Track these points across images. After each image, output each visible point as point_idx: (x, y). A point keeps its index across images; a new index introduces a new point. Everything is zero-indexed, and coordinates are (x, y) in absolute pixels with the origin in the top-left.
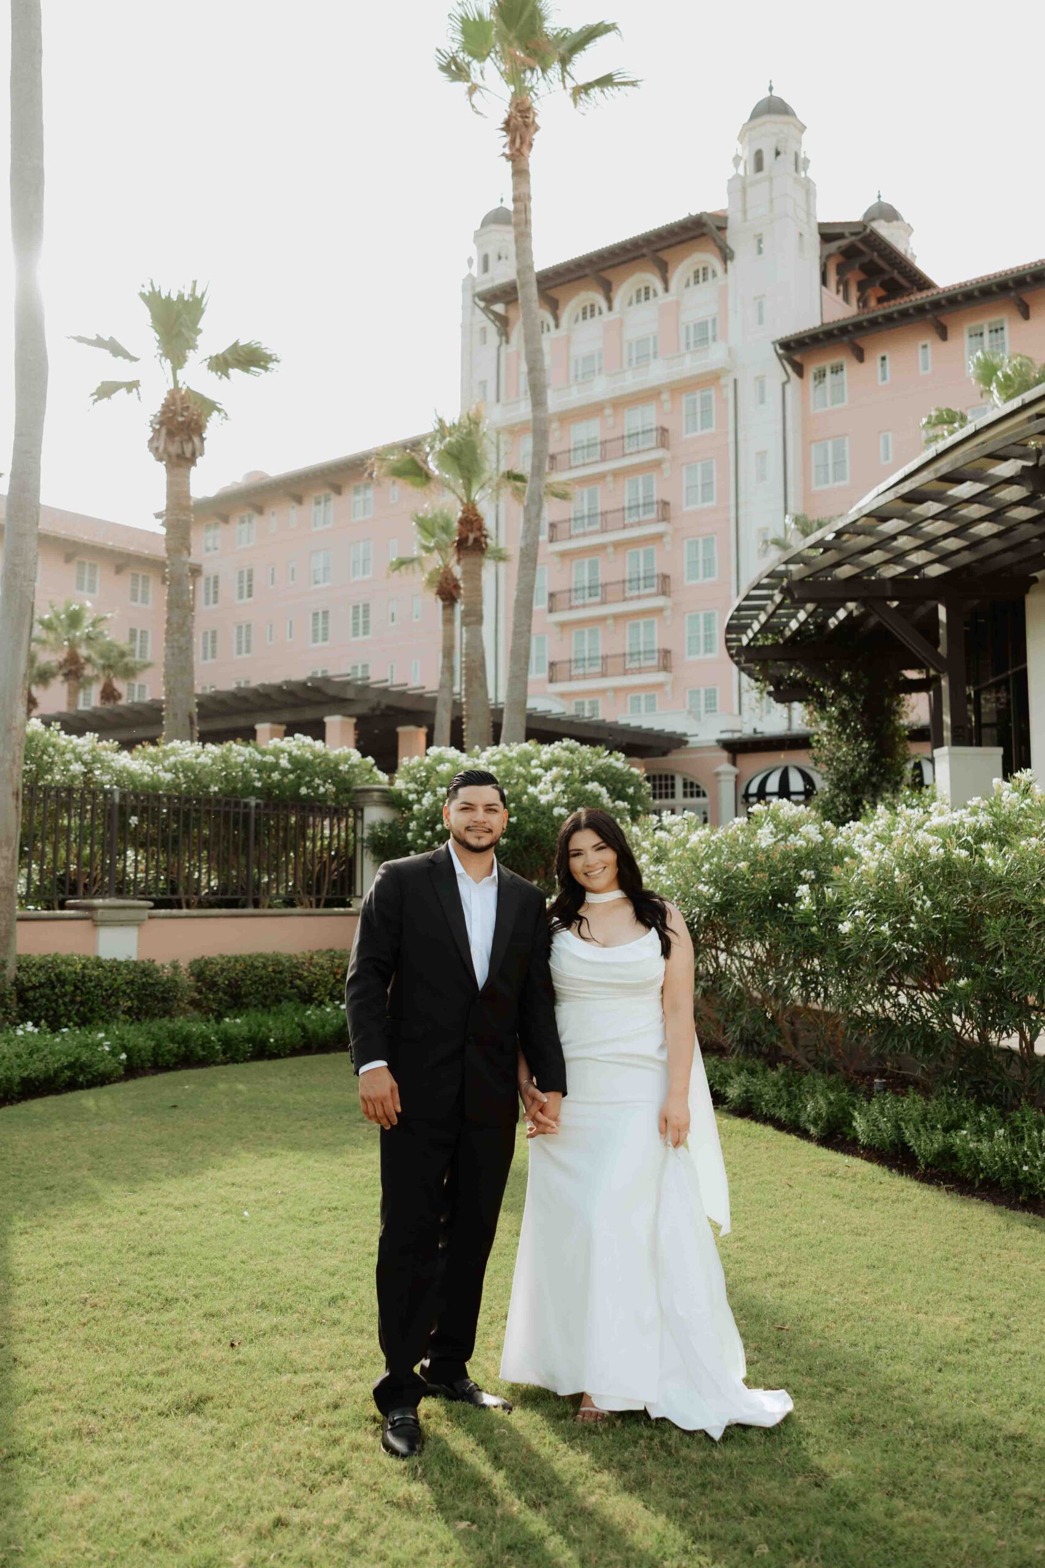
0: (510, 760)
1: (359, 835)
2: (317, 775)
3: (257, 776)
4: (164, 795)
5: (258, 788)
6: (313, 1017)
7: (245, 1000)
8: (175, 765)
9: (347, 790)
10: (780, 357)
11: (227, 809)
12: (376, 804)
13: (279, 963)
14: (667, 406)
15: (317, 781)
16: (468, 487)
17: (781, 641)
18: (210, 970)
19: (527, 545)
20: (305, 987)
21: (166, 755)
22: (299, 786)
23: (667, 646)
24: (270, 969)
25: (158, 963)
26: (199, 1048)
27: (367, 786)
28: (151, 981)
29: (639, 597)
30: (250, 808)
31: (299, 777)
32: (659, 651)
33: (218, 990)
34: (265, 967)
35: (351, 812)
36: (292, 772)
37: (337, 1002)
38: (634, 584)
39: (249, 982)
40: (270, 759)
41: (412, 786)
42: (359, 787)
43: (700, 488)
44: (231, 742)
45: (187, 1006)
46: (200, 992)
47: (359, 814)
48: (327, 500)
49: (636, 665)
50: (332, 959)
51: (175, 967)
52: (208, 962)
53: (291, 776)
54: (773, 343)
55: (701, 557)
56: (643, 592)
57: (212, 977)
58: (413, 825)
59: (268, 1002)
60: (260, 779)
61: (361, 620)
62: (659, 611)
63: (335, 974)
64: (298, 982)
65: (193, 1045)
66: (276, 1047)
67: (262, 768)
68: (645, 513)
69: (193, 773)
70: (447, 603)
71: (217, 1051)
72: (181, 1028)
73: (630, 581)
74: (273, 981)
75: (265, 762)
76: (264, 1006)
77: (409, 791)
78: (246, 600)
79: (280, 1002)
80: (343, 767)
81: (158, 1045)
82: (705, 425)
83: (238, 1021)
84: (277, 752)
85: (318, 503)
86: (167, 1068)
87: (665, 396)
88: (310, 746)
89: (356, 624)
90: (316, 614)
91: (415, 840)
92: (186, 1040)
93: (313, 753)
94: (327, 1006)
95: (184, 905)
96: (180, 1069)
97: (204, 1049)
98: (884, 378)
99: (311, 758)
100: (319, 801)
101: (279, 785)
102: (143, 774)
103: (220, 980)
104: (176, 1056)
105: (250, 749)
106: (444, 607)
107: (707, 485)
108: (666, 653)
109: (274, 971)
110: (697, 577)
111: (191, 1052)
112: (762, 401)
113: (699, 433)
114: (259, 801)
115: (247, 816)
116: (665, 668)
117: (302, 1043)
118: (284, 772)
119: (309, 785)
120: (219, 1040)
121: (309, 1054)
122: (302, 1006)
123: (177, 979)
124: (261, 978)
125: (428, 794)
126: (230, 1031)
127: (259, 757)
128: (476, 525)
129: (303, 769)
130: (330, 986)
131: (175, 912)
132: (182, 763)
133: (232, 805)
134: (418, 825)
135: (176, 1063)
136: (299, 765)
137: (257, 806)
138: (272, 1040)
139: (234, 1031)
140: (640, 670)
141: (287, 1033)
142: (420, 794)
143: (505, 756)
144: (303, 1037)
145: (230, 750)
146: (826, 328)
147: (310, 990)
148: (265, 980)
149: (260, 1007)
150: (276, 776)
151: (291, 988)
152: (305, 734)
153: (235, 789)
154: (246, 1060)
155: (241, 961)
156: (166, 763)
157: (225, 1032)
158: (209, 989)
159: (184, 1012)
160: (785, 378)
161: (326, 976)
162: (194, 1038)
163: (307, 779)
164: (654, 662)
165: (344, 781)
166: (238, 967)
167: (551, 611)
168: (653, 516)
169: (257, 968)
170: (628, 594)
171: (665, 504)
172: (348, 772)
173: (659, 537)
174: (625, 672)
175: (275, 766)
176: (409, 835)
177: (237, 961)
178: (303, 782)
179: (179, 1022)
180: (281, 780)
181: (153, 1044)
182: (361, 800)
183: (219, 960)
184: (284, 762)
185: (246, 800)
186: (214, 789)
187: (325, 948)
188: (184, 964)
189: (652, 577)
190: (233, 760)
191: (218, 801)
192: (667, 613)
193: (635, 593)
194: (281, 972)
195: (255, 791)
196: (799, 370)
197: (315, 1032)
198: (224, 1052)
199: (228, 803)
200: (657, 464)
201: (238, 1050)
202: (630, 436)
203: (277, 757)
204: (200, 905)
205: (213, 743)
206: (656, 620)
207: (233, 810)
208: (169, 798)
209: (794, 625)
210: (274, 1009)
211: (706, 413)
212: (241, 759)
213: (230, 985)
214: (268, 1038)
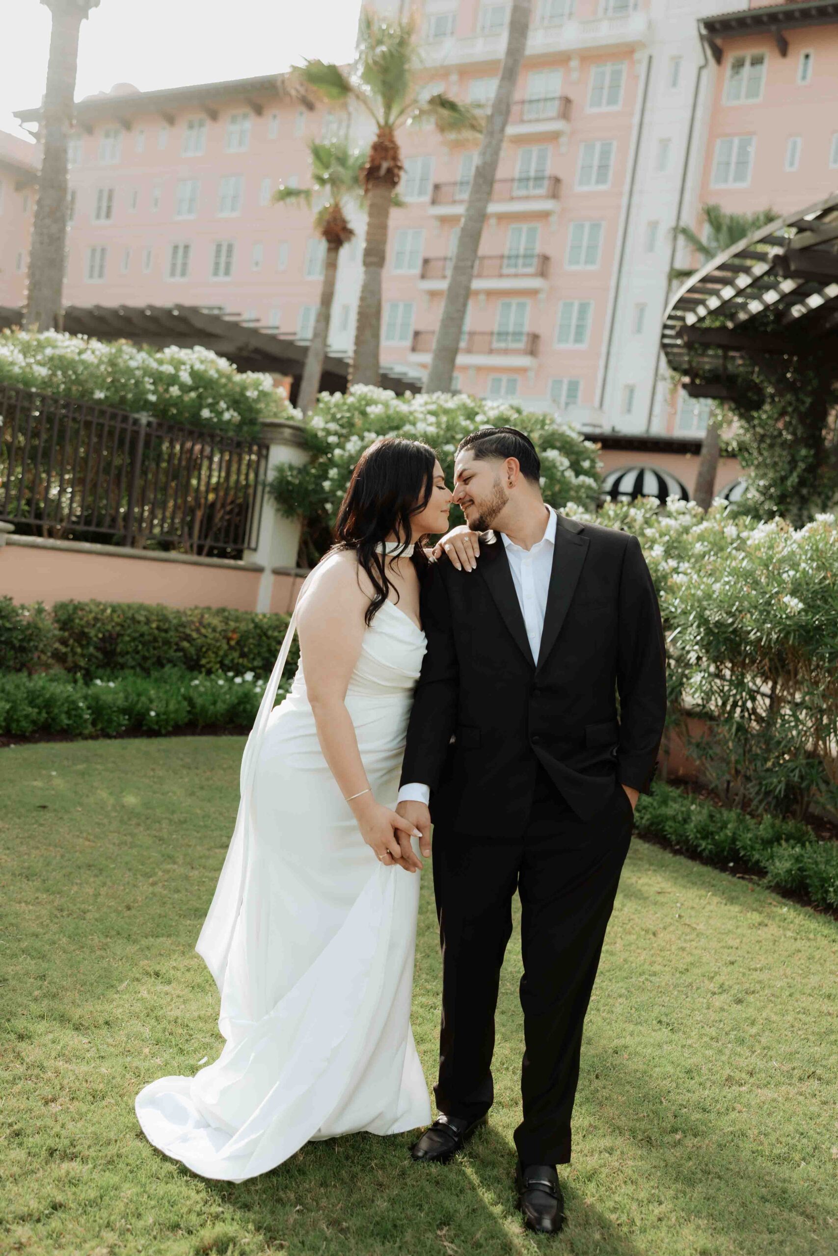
0: (446, 412)
1: (261, 477)
2: (222, 397)
3: (152, 387)
4: (37, 395)
5: (152, 404)
6: (202, 689)
7: (121, 660)
8: (51, 359)
9: (253, 422)
10: (702, 37)
11: (112, 423)
12: (286, 442)
13: (165, 619)
14: (575, 75)
15: (223, 405)
16: (388, 107)
17: (730, 325)
18: (81, 619)
19: (485, 163)
20: (192, 651)
21: (41, 346)
22: (200, 407)
23: (537, 331)
24: (154, 625)
25: (16, 603)
26: (63, 717)
27: (276, 421)
28: (8, 625)
29: (516, 276)
30: (140, 426)
31: (200, 397)
32: (528, 334)
33: (88, 644)
34: (148, 622)
35: (255, 448)
36: (192, 389)
37: (231, 674)
38: (513, 261)
39: (127, 638)
40: (168, 369)
41: (333, 426)
42: (268, 420)
43: (595, 169)
44: (123, 341)
45: (50, 661)
46: (64, 642)
47: (264, 452)
48: (201, 125)
49: (502, 345)
50: (226, 620)
51: (40, 611)
52: (78, 607)
53: (193, 395)
54: (698, 21)
55: (585, 243)
56: (521, 270)
57: (82, 627)
58: (333, 473)
59: (148, 664)
60: (154, 392)
61: (223, 259)
62: (533, 293)
63: (229, 639)
64: (185, 644)
65: (56, 711)
66: (157, 723)
67: (158, 378)
68: (535, 187)
69: (75, 373)
70: (333, 245)
71: (86, 721)
72: (43, 688)
73: (509, 257)
74: (155, 640)
75: (161, 373)
76: (143, 669)
77: (329, 433)
78: (103, 221)
79: (162, 666)
80: (251, 394)
81: (14, 709)
82: (612, 100)
83: (112, 684)
84: (178, 364)
85: (191, 127)
86: (22, 738)
87: (574, 63)
88: (212, 362)
89: (217, 264)
90: (176, 248)
91: (333, 492)
92: (48, 704)
93: (218, 371)
94: (219, 677)
95: (45, 532)
96: (36, 741)
97: (69, 718)
98: (804, 78)
99: (216, 376)
100: (221, 430)
101: (177, 402)
102: (12, 364)
103: (92, 633)
104: (34, 722)
105: (143, 355)
106: (330, 250)
107: (603, 168)
108: (535, 338)
109: (158, 628)
110: (578, 263)
111: (54, 719)
112: (674, 84)
113: (605, 109)
114: (151, 419)
115: (136, 433)
116: (532, 352)
117: (186, 720)
118: (185, 388)
119: (212, 407)
120: (89, 708)
121: (193, 734)
122: (188, 675)
123: (40, 625)
124: (142, 635)
125: (354, 438)
126: (103, 697)
127: (154, 365)
128: (391, 153)
129: (205, 388)
130: (221, 653)
131: (39, 540)
132: (61, 358)
133: (119, 419)
134: (339, 474)
135: (34, 732)
136: (201, 381)
137: (149, 424)
138: (153, 714)
139: (109, 698)
140: (506, 352)
141: (172, 706)
142: (344, 438)
143: (441, 406)
144: (189, 712)
145: (120, 351)
146: (754, 13)
147: (198, 655)
148: (147, 638)
149: (138, 669)
150: (175, 391)
151: (176, 651)
152: (208, 348)
153: (123, 400)
154: (120, 736)
155: (119, 612)
156: (39, 357)
157: (96, 698)
158: (78, 641)
159: (47, 667)
160: (702, 62)
161: (217, 641)
162: (59, 703)
163: (210, 401)
164: (521, 345)
165: (251, 409)
166: (116, 619)
167: (423, 277)
168: (542, 191)
169: (139, 622)
170: (505, 271)
171: (557, 181)
172: (257, 400)
173: (544, 215)
174: (491, 352)
175: (173, 380)
176: (327, 485)
177: (114, 611)
178: (204, 403)
179: (40, 680)
180: (180, 397)
181: (8, 707)
182: (269, 435)
183: (93, 607)
184: (185, 377)
185: (136, 416)
186: (99, 395)
187: (215, 606)
188: (48, 607)
189: (532, 256)
190: (122, 365)
191: (102, 413)
192: (542, 296)
193: (512, 271)
194: (166, 631)
195: (147, 405)
196: (718, 55)
197: (204, 709)
198: (94, 724)
199: (114, 416)
200: (554, 136)
201: (110, 721)
202: (531, 102)
203: (177, 369)
204: (65, 536)
205: (99, 340)
206: (528, 301)
207: (119, 425)
208: (44, 399)
209: (755, 307)
210: (155, 674)
211: (615, 87)
212: (133, 364)
213: (103, 640)
214: (149, 710)
